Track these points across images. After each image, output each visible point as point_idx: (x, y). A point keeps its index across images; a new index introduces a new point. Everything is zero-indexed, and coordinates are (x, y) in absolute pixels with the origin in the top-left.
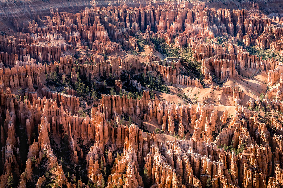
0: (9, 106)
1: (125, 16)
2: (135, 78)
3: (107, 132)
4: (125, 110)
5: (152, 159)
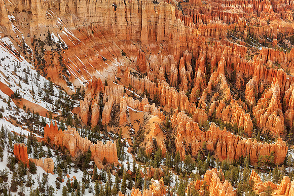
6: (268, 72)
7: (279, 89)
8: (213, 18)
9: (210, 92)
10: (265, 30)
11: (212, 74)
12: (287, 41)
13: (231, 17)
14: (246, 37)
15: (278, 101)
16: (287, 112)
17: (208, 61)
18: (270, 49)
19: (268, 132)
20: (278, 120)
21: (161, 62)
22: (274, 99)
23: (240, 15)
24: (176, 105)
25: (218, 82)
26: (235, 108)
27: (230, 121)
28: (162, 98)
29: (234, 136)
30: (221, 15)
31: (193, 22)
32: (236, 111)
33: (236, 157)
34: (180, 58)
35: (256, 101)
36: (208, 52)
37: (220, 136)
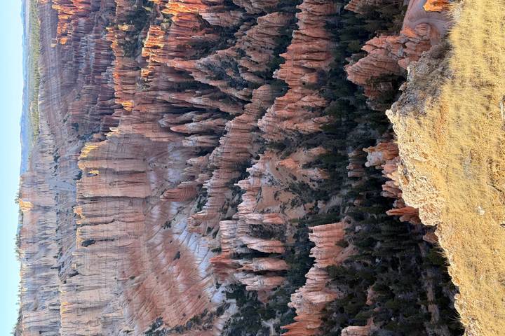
8: (103, 82)
11: (196, 79)
13: (102, 52)
17: (176, 86)
21: (180, 163)
24: (249, 135)
25: (209, 69)
26: (249, 41)
27: (271, 49)
28: (237, 158)
29: (293, 41)
30: (100, 69)
31: (111, 114)
32: (255, 40)
33: (326, 37)
34: (172, 132)
35: (237, 8)
36: (160, 86)
37: (294, 63)
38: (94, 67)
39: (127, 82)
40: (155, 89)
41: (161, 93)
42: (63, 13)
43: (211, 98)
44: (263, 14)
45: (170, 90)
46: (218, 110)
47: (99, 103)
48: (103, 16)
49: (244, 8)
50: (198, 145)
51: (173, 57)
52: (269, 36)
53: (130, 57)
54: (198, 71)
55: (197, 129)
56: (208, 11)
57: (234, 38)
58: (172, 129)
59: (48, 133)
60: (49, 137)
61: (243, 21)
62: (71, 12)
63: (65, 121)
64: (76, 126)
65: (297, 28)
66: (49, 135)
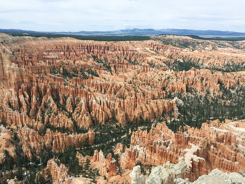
0: (34, 81)
1: (82, 47)
2: (86, 71)
3: (74, 91)
4: (82, 83)
5: (92, 102)
6: (78, 91)
7: (86, 101)
8: (39, 61)
9: (44, 110)
10: (72, 67)
11: (43, 97)
12: (86, 72)
13: (51, 60)
14: (62, 72)
15: (86, 107)
16: (92, 113)
17: (40, 90)
18: (77, 78)
19: (83, 127)
20: (87, 118)
21: (4, 94)
22: (83, 107)
23: (57, 59)
24: (20, 123)
25: (48, 102)
26: (62, 116)
27: (60, 125)
28: (8, 119)
29: (63, 134)
30: (44, 59)
31: (26, 65)
32: (62, 119)
33: (66, 147)
34: (19, 89)
35: (74, 110)
36: (38, 83)
37: (54, 136)
38: (45, 58)
39: (40, 70)
40: (37, 81)
41: (36, 84)
42: (64, 47)
43: (36, 104)
44: (72, 120)
45: (38, 88)
46: (31, 108)
47: (30, 60)
48: (65, 61)
49: (74, 112)
50: (13, 101)
51: (51, 87)
52: (64, 124)
53: (50, 71)
54: (47, 98)
55: (21, 100)
56: (71, 99)
57: (62, 110)
58: (20, 90)
59: (14, 40)
60: (12, 40)
61: (69, 113)
62: (65, 49)
63: (20, 46)
64: (19, 51)
65: (68, 134)
66: (13, 40)
